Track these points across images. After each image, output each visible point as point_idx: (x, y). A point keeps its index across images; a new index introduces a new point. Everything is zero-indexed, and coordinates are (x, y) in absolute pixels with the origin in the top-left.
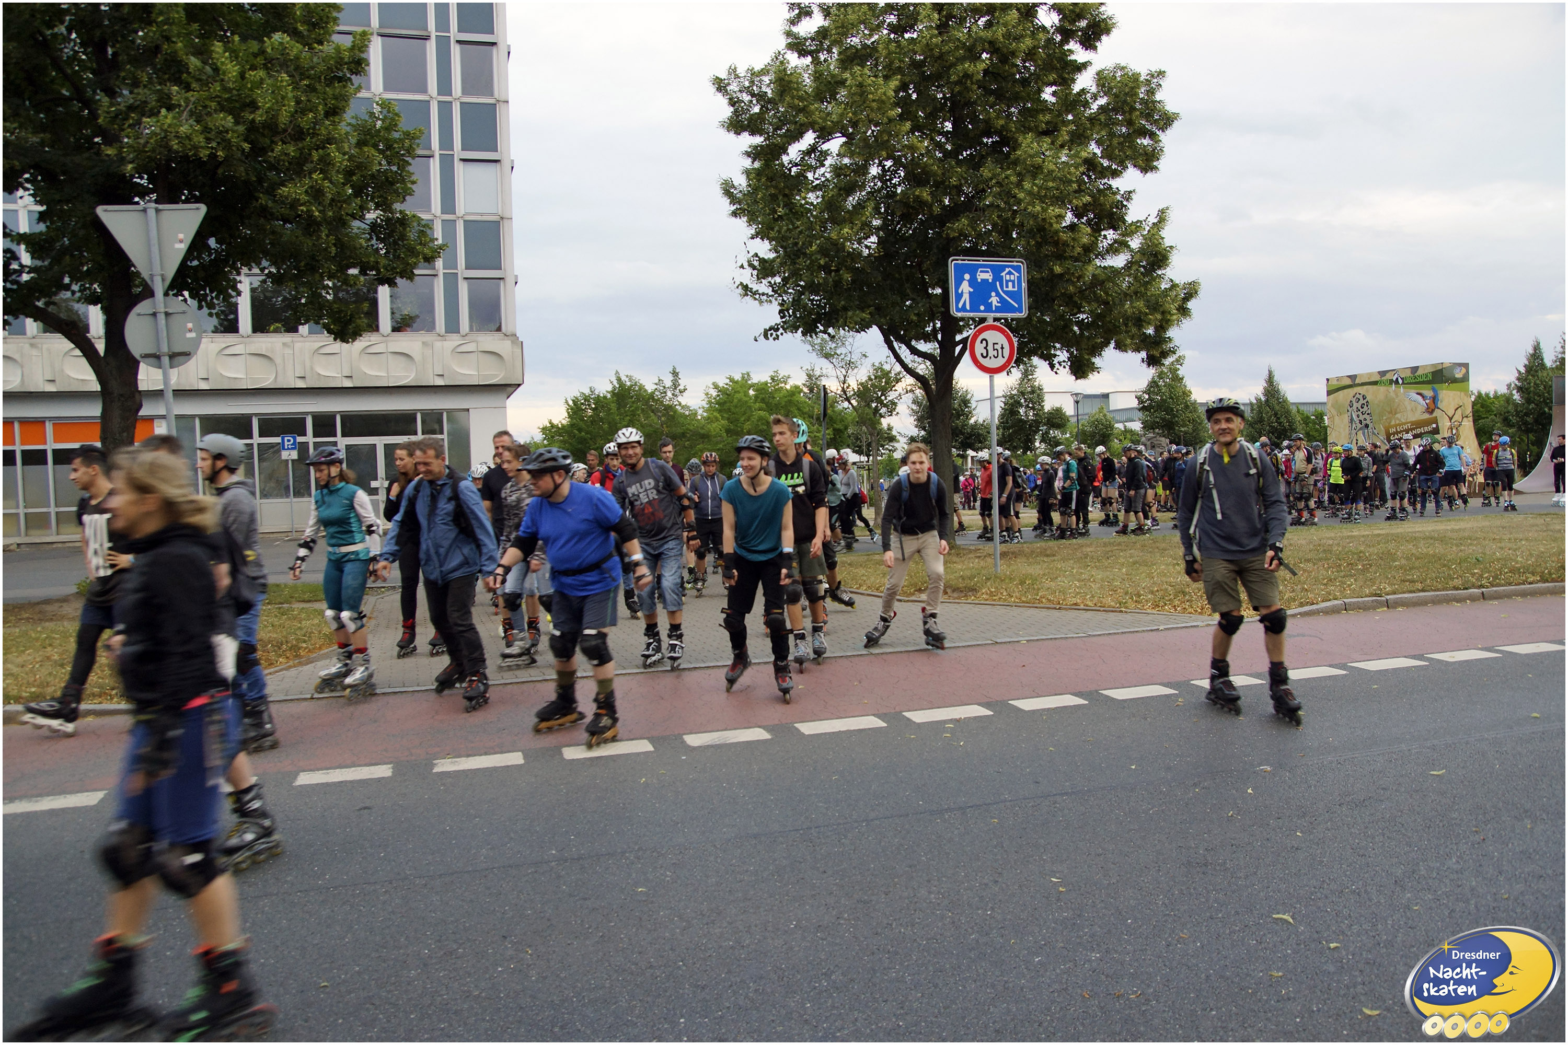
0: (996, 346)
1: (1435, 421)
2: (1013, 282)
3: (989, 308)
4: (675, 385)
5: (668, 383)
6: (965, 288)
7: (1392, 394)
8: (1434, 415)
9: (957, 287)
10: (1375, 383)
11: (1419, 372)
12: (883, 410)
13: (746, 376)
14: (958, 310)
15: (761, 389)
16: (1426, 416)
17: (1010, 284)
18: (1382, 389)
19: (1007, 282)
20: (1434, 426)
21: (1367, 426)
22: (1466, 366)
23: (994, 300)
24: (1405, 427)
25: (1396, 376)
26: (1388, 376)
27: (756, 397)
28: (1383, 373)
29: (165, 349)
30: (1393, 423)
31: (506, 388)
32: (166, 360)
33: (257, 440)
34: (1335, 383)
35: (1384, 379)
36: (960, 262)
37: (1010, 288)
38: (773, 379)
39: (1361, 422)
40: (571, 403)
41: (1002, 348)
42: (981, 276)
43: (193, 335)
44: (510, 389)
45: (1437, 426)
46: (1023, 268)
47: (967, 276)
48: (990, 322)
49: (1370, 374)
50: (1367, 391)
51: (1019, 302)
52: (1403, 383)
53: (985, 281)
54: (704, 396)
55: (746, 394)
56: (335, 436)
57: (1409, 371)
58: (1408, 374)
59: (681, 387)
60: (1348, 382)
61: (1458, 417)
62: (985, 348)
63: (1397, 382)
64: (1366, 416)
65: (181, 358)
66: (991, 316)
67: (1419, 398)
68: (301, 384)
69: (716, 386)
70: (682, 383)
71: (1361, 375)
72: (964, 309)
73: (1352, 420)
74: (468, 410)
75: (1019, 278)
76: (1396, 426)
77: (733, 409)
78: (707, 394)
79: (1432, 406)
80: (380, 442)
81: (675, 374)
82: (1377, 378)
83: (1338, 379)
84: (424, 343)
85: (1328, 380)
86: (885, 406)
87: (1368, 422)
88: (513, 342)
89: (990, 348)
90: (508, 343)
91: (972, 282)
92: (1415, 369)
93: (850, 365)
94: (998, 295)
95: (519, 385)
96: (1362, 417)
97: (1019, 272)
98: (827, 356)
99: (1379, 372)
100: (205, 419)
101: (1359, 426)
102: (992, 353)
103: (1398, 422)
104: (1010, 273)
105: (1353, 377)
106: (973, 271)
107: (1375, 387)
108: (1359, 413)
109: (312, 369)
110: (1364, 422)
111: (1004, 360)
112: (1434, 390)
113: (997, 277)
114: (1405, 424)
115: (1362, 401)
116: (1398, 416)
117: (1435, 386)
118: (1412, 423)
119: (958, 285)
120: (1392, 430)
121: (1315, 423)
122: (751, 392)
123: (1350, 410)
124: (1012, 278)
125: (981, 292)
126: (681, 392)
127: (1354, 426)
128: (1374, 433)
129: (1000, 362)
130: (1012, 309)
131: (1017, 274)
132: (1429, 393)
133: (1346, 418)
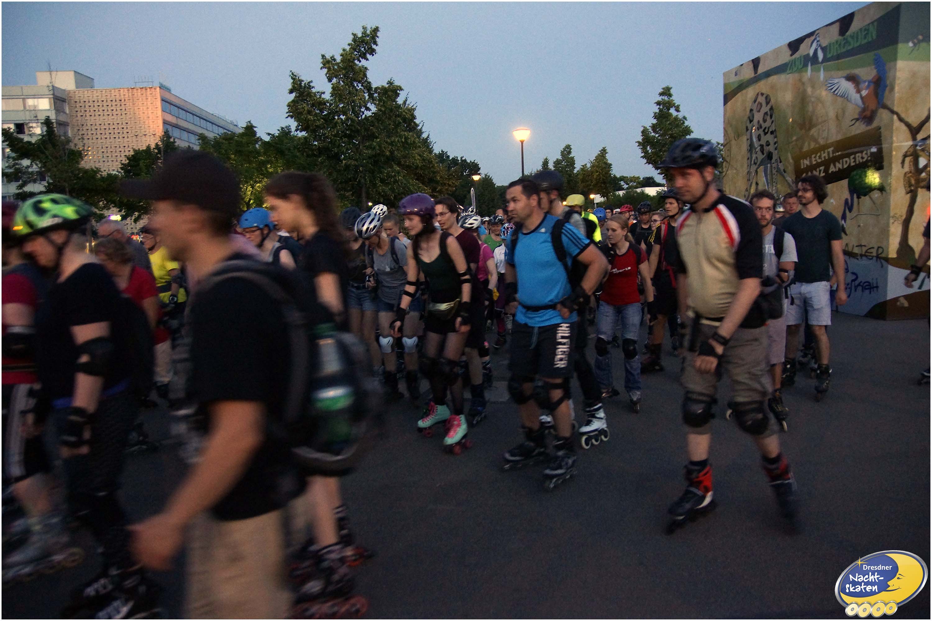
1: (875, 137)
7: (808, 87)
8: (875, 124)
10: (784, 68)
11: (853, 28)
16: (860, 128)
18: (793, 79)
20: (874, 150)
21: (770, 156)
24: (824, 155)
25: (814, 45)
26: (803, 49)
28: (794, 45)
30: (806, 147)
35: (797, 56)
45: (880, 150)
49: (778, 50)
50: (774, 86)
52: (825, 60)
57: (837, 30)
58: (834, 34)
60: (749, 73)
63: (815, 58)
64: (769, 137)
71: (766, 56)
73: (751, 145)
76: (809, 153)
79: (872, 105)
82: (787, 57)
83: (737, 71)
85: (724, 73)
87: (771, 148)
92: (845, 24)
99: (789, 43)
101: (761, 157)
103: (813, 145)
105: (755, 63)
107: (784, 75)
108: (761, 132)
110: (766, 149)
114: (823, 148)
115: (765, 109)
116: (813, 132)
118: (837, 146)
120: (806, 162)
127: (754, 156)
128: (778, 170)
132: (867, 73)
133: (745, 146)
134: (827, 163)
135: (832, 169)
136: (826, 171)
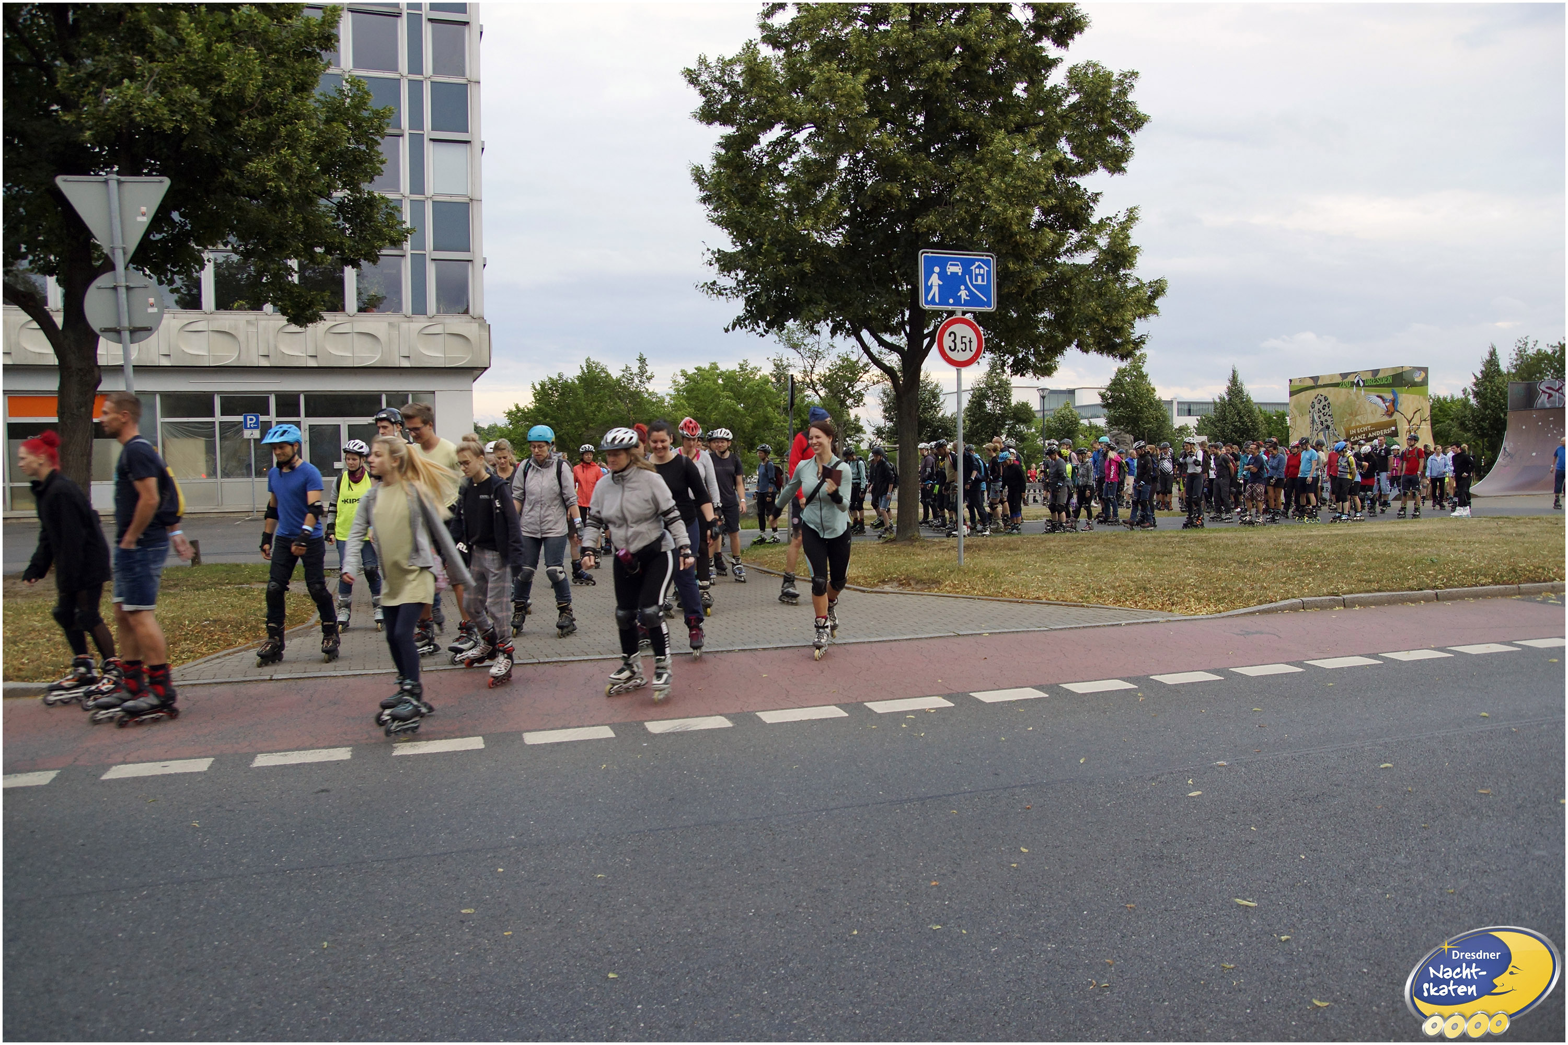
0: (964, 340)
1: (1394, 424)
2: (983, 276)
3: (958, 302)
4: (642, 372)
5: (635, 370)
6: (935, 280)
7: (1354, 397)
8: (1394, 418)
9: (927, 280)
10: (1336, 385)
11: (1380, 375)
12: (849, 402)
13: (714, 367)
14: (927, 303)
15: (730, 377)
16: (1386, 419)
17: (980, 278)
18: (1343, 391)
19: (977, 276)
20: (1393, 428)
21: (1328, 427)
22: (1425, 370)
23: (963, 294)
24: (1365, 429)
25: (1357, 378)
26: (1350, 379)
27: (725, 386)
28: (1344, 376)
29: (125, 323)
30: (1353, 425)
31: (473, 372)
32: (126, 335)
33: (218, 418)
34: (1298, 383)
35: (1346, 381)
36: (930, 255)
37: (980, 282)
38: (741, 367)
39: (1322, 423)
40: (538, 387)
41: (970, 342)
42: (951, 269)
43: (155, 310)
44: (479, 372)
45: (1396, 429)
46: (993, 263)
47: (937, 269)
48: (959, 315)
49: (1332, 376)
50: (1329, 392)
51: (988, 296)
52: (1364, 386)
53: (954, 274)
54: (671, 384)
55: (715, 382)
56: (299, 415)
57: (1370, 374)
58: (1369, 376)
59: (649, 374)
60: (1310, 383)
61: (1416, 420)
62: (954, 341)
63: (1358, 384)
64: (1327, 417)
65: (143, 333)
66: (959, 309)
67: (1379, 401)
68: (264, 363)
69: (684, 374)
70: (650, 370)
71: (1324, 377)
72: (933, 302)
73: (1313, 421)
74: (434, 392)
75: (989, 272)
76: (1356, 428)
77: (701, 398)
78: (674, 382)
79: (1392, 409)
80: (344, 423)
81: (642, 360)
82: (1339, 380)
83: (1301, 380)
84: (390, 324)
85: (1291, 381)
86: (851, 396)
87: (1329, 423)
88: (480, 325)
89: (958, 341)
90: (475, 326)
91: (942, 275)
92: (1375, 372)
93: (817, 355)
94: (967, 288)
95: (486, 369)
96: (1323, 419)
97: (989, 267)
98: (795, 347)
99: (1341, 374)
100: (165, 396)
101: (1320, 427)
102: (960, 346)
103: (1358, 424)
104: (979, 267)
105: (1315, 379)
106: (943, 264)
107: (1337, 389)
108: (1321, 414)
109: (276, 347)
110: (1325, 424)
111: (972, 353)
112: (1394, 393)
113: (967, 270)
114: (1365, 426)
115: (1323, 403)
116: (1358, 418)
117: (1396, 389)
118: (1372, 425)
119: (928, 277)
120: (1353, 432)
121: (1277, 423)
122: (720, 381)
123: (1312, 411)
124: (982, 271)
125: (950, 285)
126: (649, 379)
127: (1315, 427)
128: (1334, 434)
129: (968, 355)
130: (981, 303)
131: (986, 268)
132: (1388, 396)
133: (1308, 419)
134: (1367, 433)
135: (1370, 435)
136: (1367, 436)
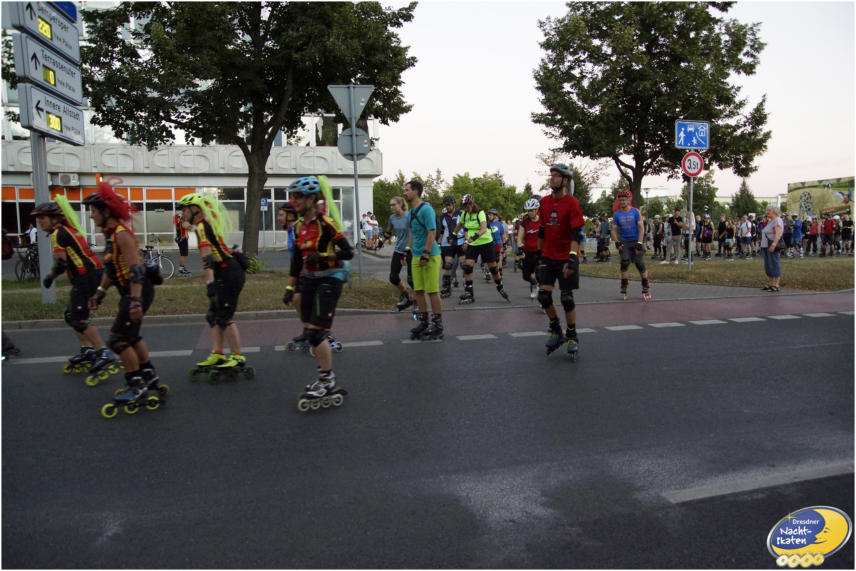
0: (695, 163)
2: (703, 132)
3: (692, 145)
4: (438, 178)
5: (434, 177)
6: (682, 133)
8: (848, 204)
9: (678, 135)
13: (467, 174)
14: (678, 145)
15: (477, 181)
16: (843, 205)
17: (702, 133)
19: (701, 132)
23: (694, 141)
27: (475, 185)
34: (792, 186)
36: (680, 122)
37: (702, 135)
41: (697, 164)
42: (689, 129)
46: (708, 126)
47: (683, 129)
48: (692, 152)
49: (813, 182)
50: (811, 191)
51: (705, 142)
53: (691, 131)
55: (469, 183)
59: (442, 179)
60: (800, 186)
62: (690, 164)
70: (442, 177)
71: (808, 182)
72: (681, 145)
73: (801, 206)
75: (706, 131)
83: (794, 184)
84: (333, 152)
89: (692, 164)
91: (685, 132)
94: (696, 138)
101: (805, 209)
102: (692, 166)
104: (702, 128)
105: (803, 183)
106: (686, 127)
108: (805, 202)
110: (808, 208)
111: (698, 170)
115: (807, 196)
122: (471, 183)
123: (801, 200)
124: (703, 130)
125: (689, 136)
128: (813, 213)
129: (696, 171)
130: (701, 145)
131: (705, 129)
